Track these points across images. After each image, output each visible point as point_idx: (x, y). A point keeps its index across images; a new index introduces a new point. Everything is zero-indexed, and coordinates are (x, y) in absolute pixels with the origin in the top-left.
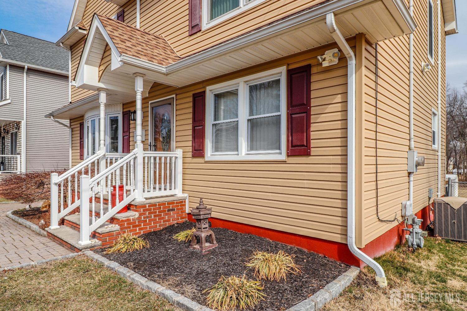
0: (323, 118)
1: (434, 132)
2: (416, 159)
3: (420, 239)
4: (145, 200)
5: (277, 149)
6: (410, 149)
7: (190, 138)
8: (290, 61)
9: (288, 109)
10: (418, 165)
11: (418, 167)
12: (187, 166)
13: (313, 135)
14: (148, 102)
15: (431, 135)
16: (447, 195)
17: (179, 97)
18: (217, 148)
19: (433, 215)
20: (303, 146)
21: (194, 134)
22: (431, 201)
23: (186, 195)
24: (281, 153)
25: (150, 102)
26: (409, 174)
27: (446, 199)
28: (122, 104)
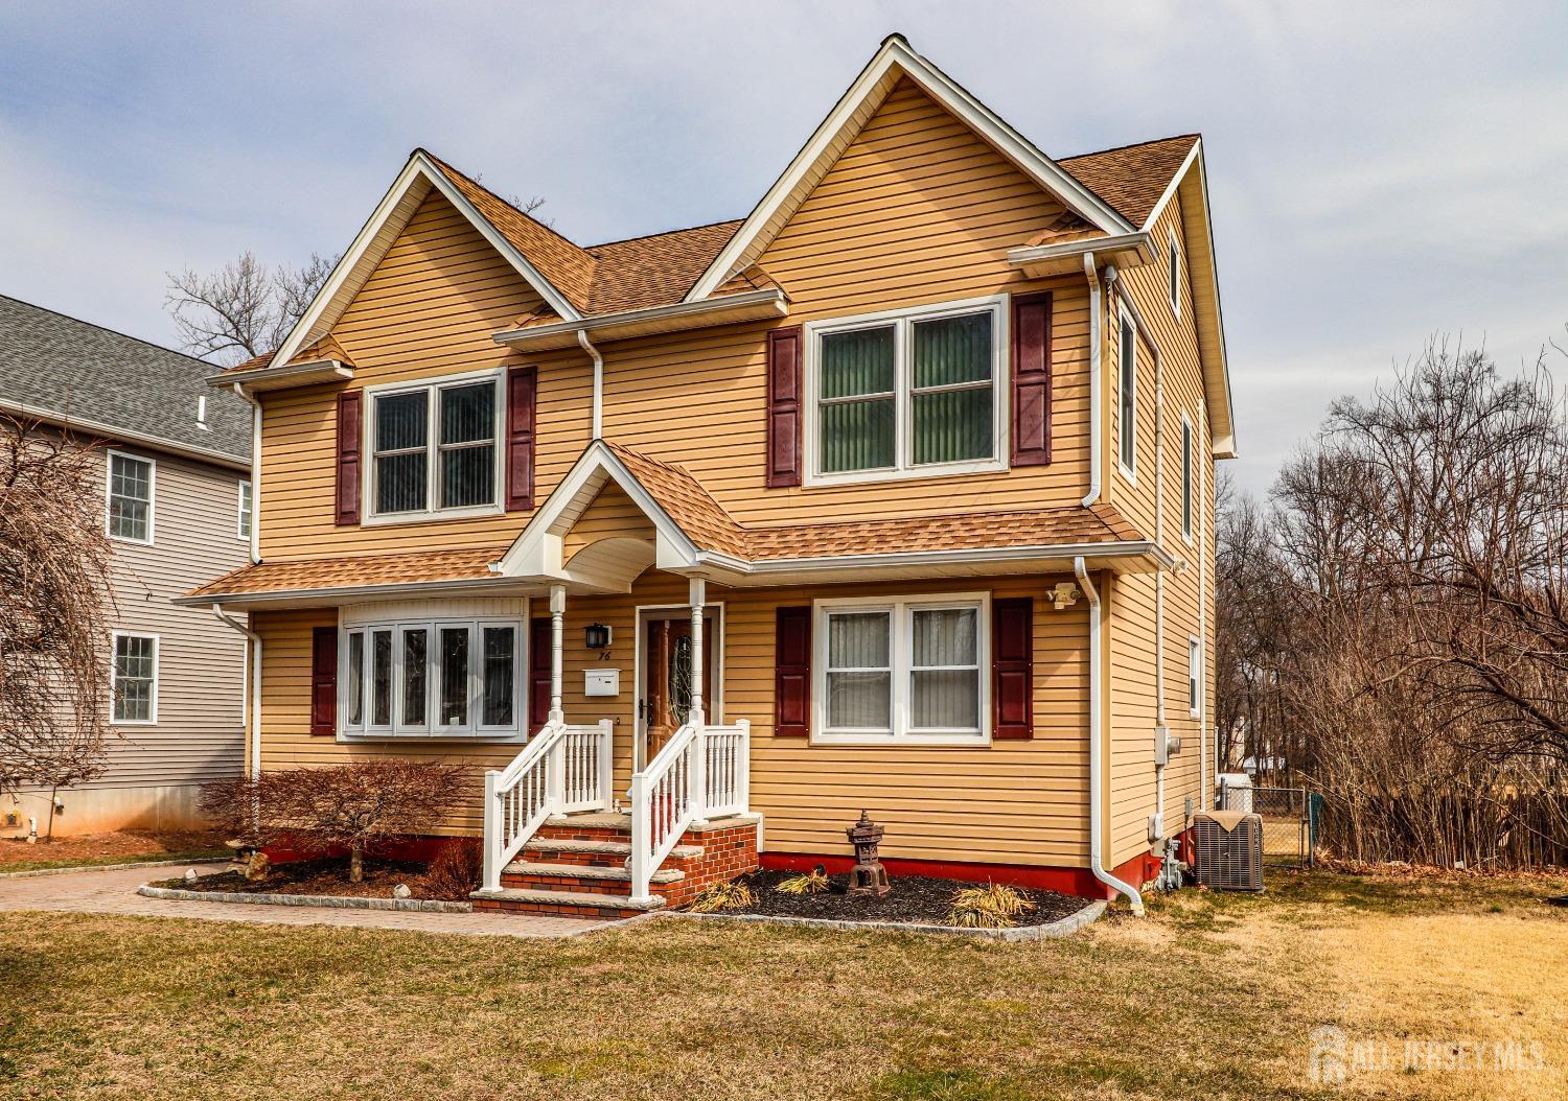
0: (1051, 682)
1: (1193, 681)
2: (1168, 741)
3: (1176, 874)
4: (707, 822)
5: (971, 726)
6: (1158, 723)
7: (771, 697)
8: (996, 585)
9: (994, 662)
10: (1171, 751)
11: (1171, 756)
12: (759, 754)
13: (1037, 707)
14: (634, 608)
15: (1187, 689)
16: (1219, 806)
17: (732, 607)
18: (834, 721)
19: (1193, 857)
20: (1022, 723)
21: (782, 689)
22: (1191, 823)
23: (757, 815)
24: (981, 734)
25: (638, 608)
26: (1158, 767)
27: (1216, 815)
28: (527, 601)
